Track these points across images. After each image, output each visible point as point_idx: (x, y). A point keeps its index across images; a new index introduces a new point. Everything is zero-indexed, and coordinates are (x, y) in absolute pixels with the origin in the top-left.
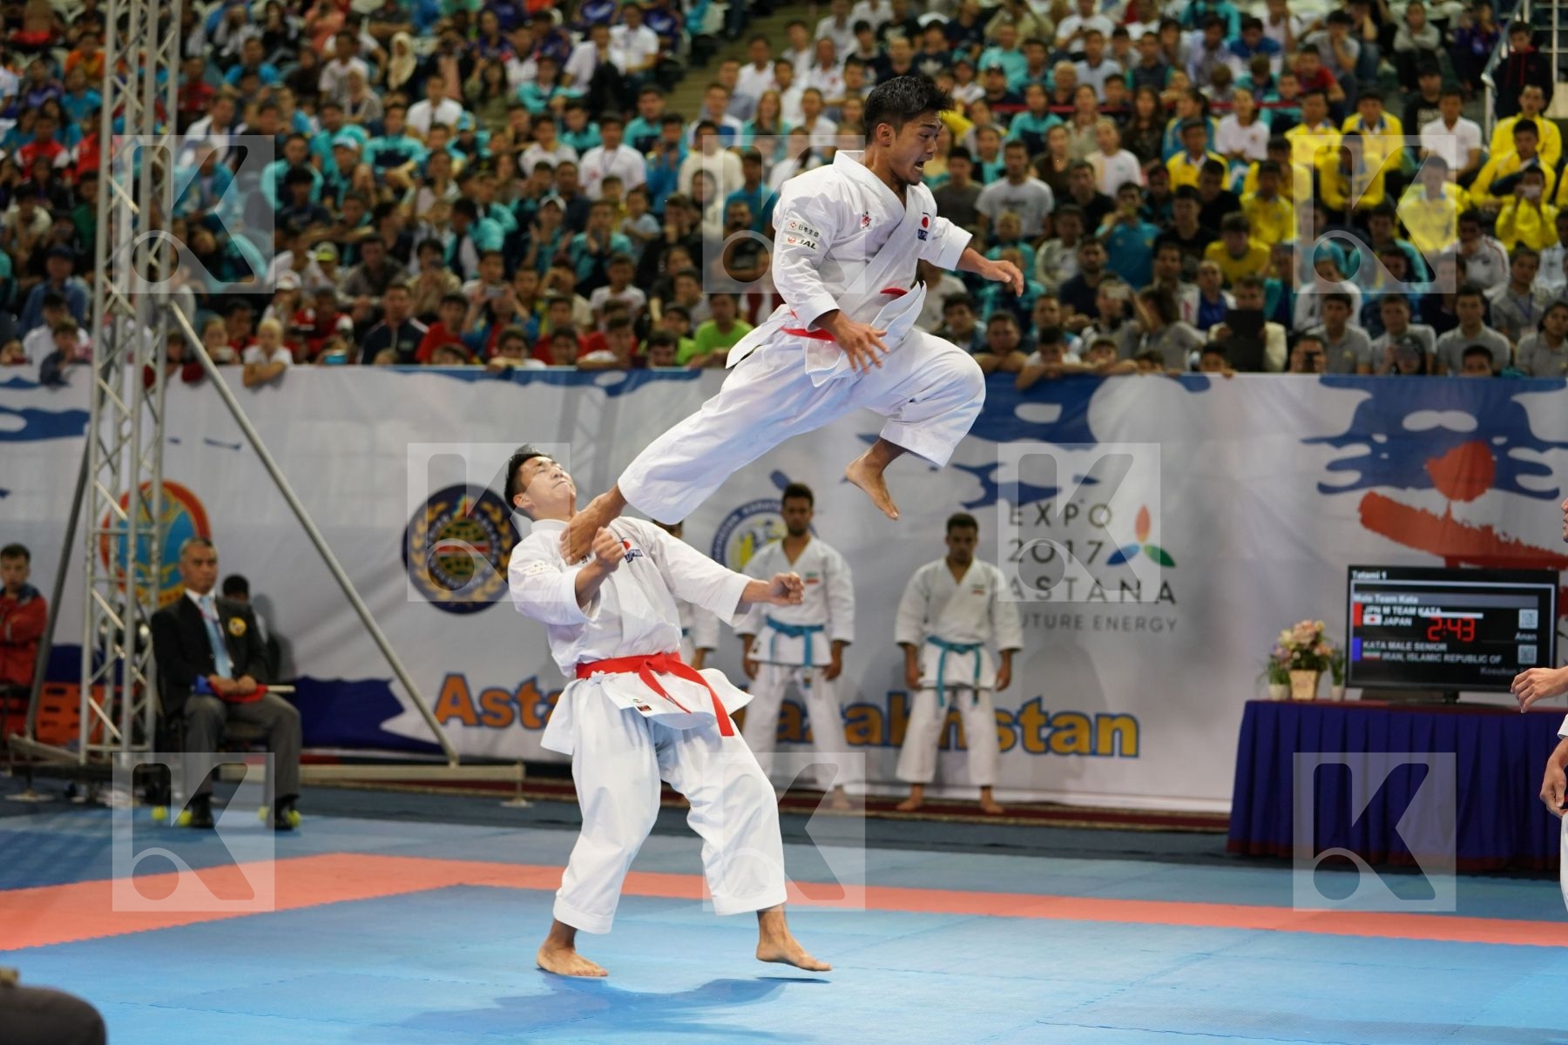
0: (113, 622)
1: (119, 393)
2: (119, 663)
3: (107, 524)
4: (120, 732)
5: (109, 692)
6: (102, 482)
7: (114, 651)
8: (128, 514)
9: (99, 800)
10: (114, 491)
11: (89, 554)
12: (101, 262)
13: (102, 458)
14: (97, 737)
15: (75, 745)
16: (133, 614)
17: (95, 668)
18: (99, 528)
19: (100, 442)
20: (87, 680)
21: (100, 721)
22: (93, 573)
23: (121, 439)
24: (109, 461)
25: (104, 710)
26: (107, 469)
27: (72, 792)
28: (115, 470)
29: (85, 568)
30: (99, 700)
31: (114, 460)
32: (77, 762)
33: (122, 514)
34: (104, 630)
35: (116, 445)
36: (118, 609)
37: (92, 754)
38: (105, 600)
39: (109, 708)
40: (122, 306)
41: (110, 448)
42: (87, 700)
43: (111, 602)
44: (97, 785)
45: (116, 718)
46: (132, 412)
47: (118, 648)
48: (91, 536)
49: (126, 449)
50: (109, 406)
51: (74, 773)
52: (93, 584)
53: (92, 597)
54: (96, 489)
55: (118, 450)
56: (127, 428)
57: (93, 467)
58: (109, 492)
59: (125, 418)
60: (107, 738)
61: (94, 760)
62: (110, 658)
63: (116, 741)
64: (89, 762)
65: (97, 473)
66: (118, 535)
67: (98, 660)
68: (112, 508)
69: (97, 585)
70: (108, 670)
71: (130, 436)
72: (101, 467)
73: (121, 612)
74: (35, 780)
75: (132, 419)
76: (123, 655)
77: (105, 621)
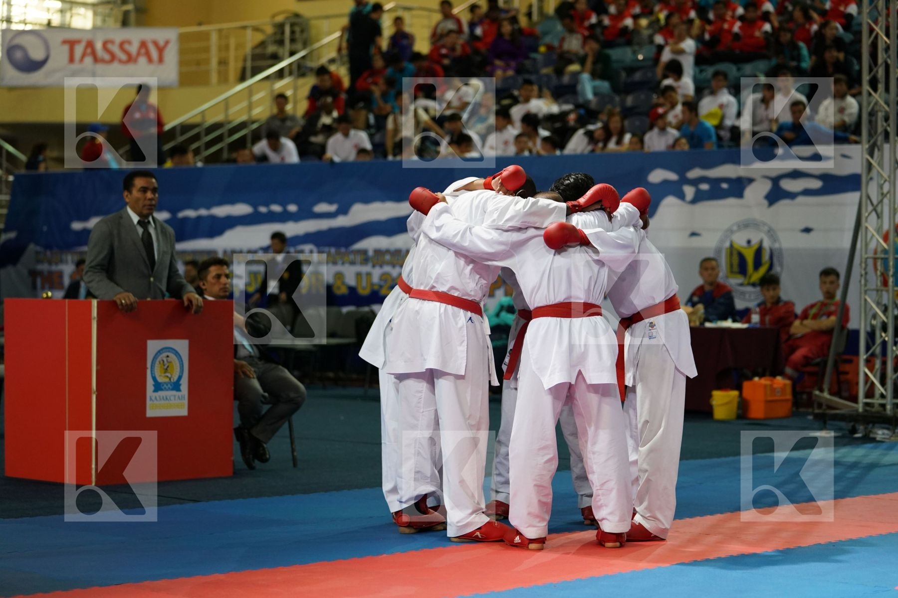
0: (881, 317)
1: (881, 164)
2: (884, 344)
3: (876, 252)
4: (886, 390)
5: (878, 365)
6: (871, 224)
7: (881, 336)
8: (888, 245)
9: (872, 436)
10: (878, 230)
11: (863, 272)
12: (866, 77)
13: (870, 208)
14: (870, 393)
15: (855, 399)
16: (893, 312)
17: (868, 348)
18: (871, 254)
19: (868, 197)
20: (863, 356)
21: (873, 383)
22: (866, 285)
23: (883, 195)
24: (875, 210)
25: (875, 376)
26: (874, 215)
27: (854, 431)
28: (879, 216)
29: (860, 281)
30: (871, 370)
31: (879, 209)
32: (857, 410)
33: (885, 246)
34: (874, 322)
35: (880, 198)
36: (883, 308)
37: (867, 404)
38: (874, 302)
39: (878, 375)
40: (881, 105)
41: (875, 202)
42: (863, 369)
43: (878, 304)
44: (871, 425)
45: (883, 383)
46: (889, 177)
47: (883, 335)
48: (863, 260)
49: (886, 201)
50: (874, 173)
51: (855, 419)
52: (866, 292)
53: (866, 300)
54: (866, 228)
55: (881, 202)
56: (886, 188)
57: (865, 214)
58: (875, 230)
59: (885, 181)
60: (877, 394)
61: (868, 408)
62: (878, 341)
63: (883, 396)
64: (865, 411)
65: (867, 218)
66: (882, 259)
67: (870, 343)
68: (878, 241)
69: (868, 292)
70: (878, 349)
71: (888, 192)
72: (869, 214)
73: (885, 310)
74: (829, 422)
75: (890, 182)
76: (886, 339)
77: (875, 316)
